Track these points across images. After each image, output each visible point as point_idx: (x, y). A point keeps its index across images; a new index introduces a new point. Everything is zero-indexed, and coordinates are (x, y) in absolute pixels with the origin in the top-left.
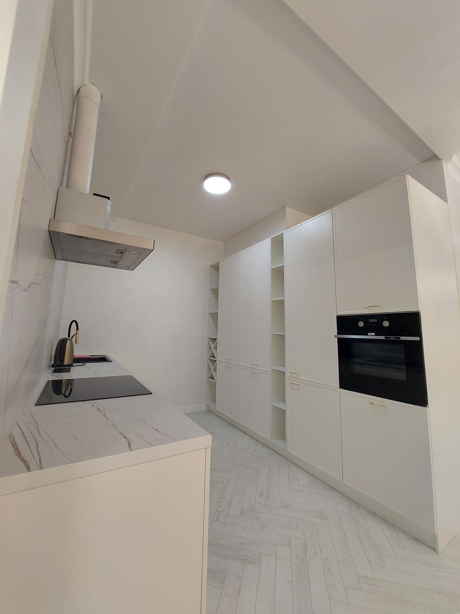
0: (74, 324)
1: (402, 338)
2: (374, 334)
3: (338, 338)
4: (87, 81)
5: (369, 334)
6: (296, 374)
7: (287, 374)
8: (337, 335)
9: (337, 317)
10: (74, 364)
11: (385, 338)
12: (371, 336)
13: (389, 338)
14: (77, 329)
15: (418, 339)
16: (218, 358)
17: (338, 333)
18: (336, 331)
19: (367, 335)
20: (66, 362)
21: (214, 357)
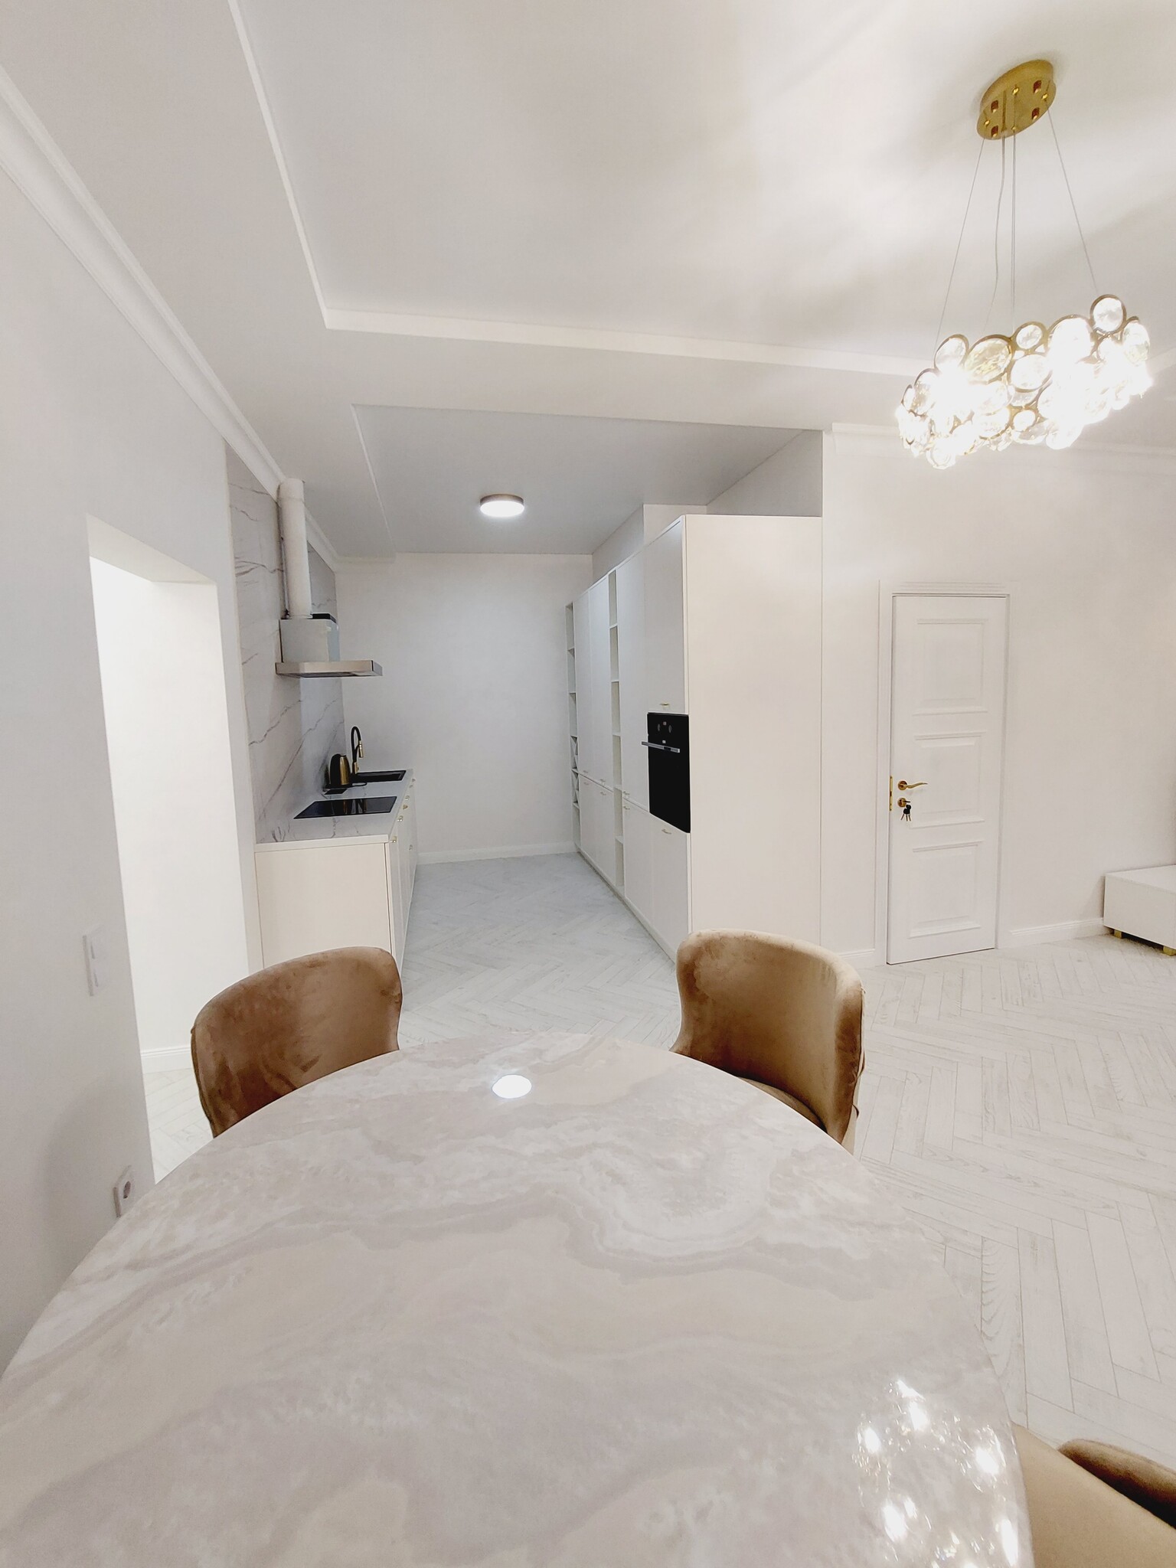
0: (355, 731)
3: (649, 747)
4: (282, 478)
5: (662, 742)
6: (628, 794)
7: (624, 795)
8: (647, 741)
9: (648, 714)
10: (353, 784)
14: (359, 739)
16: (580, 771)
17: (651, 740)
18: (647, 735)
19: (661, 744)
20: (344, 782)
21: (576, 768)
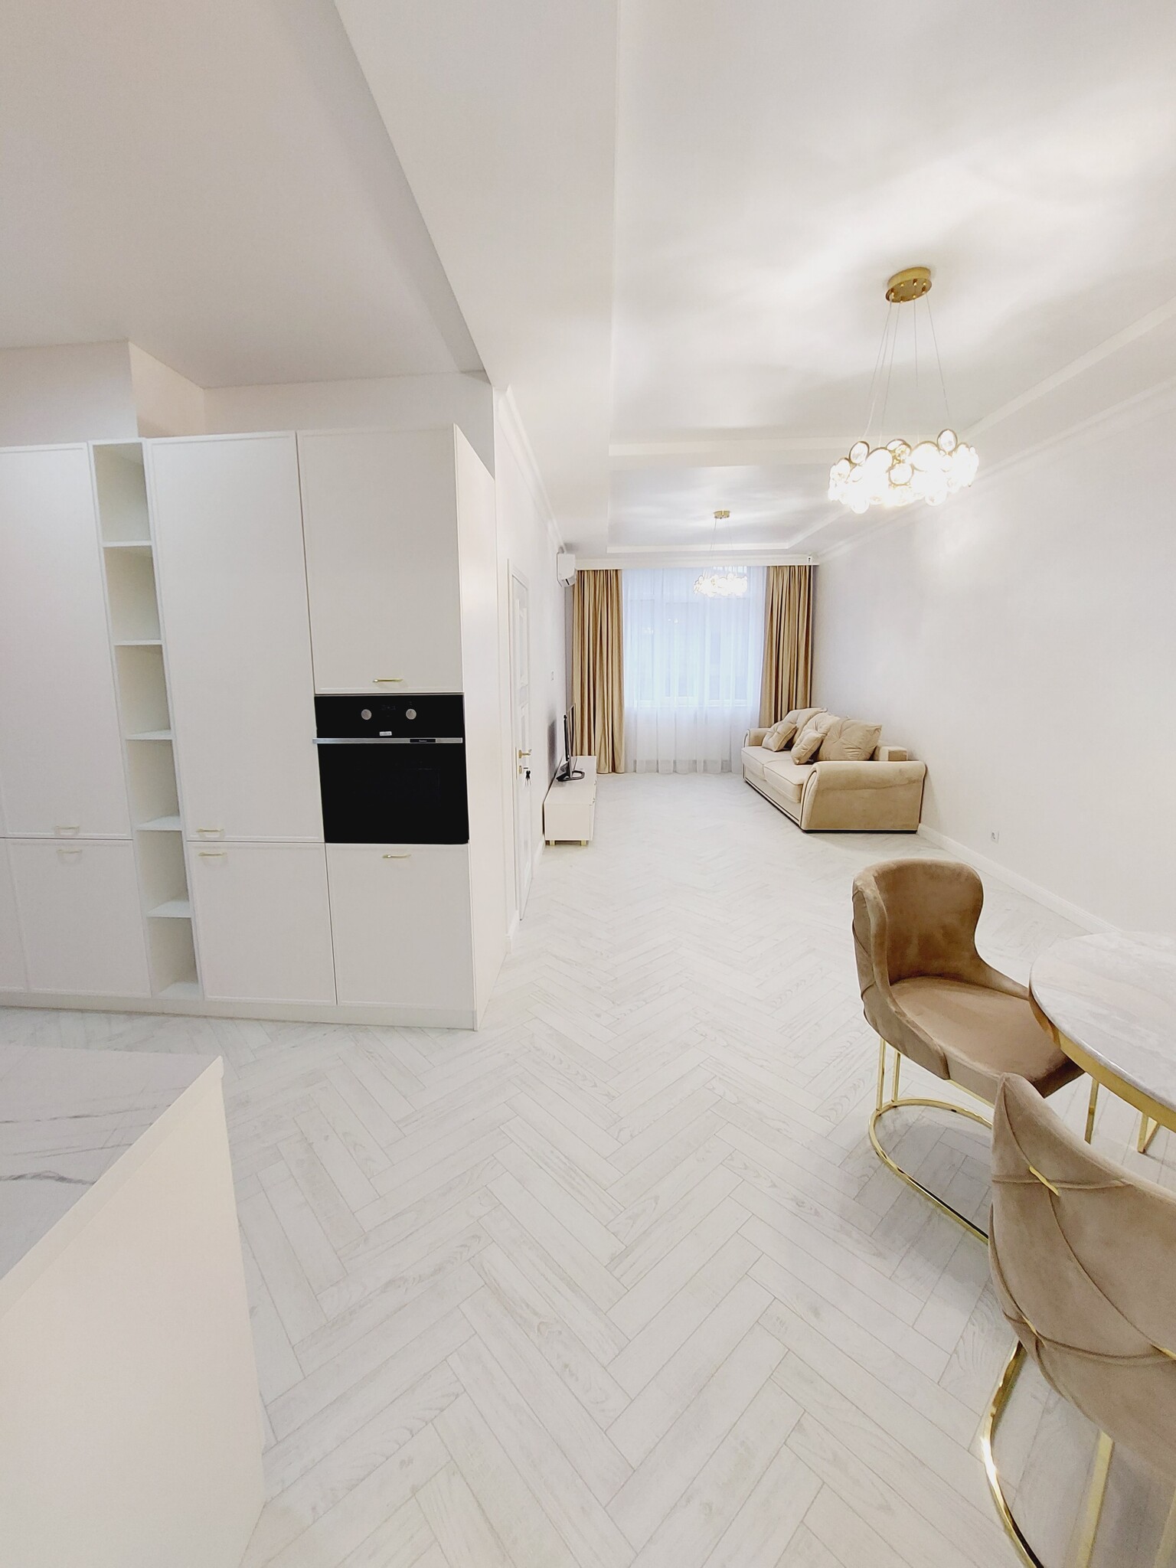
1: (439, 740)
2: (390, 733)
3: (318, 745)
5: (382, 734)
6: (216, 831)
7: (190, 834)
8: (316, 739)
9: (316, 698)
11: (411, 741)
12: (386, 737)
13: (418, 741)
15: (459, 740)
17: (319, 736)
18: (315, 728)
19: (379, 737)
